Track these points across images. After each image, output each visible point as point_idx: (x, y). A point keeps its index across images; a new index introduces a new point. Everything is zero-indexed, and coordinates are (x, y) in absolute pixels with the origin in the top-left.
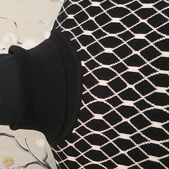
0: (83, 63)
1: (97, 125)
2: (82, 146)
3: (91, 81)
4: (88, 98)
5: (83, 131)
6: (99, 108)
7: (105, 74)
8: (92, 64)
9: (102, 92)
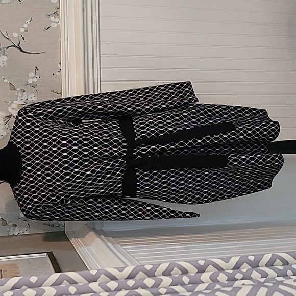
0: (20, 151)
1: (29, 171)
2: (26, 180)
3: (24, 157)
4: (24, 162)
5: (25, 174)
6: (29, 165)
7: (28, 154)
8: (23, 151)
9: (28, 159)
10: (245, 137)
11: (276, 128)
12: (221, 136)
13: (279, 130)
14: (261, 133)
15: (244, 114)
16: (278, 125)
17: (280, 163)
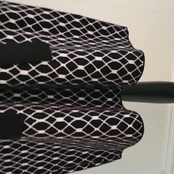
10: (70, 77)
11: (138, 63)
12: (15, 72)
13: (142, 69)
14: (106, 71)
15: (84, 31)
16: (143, 58)
17: (137, 134)
